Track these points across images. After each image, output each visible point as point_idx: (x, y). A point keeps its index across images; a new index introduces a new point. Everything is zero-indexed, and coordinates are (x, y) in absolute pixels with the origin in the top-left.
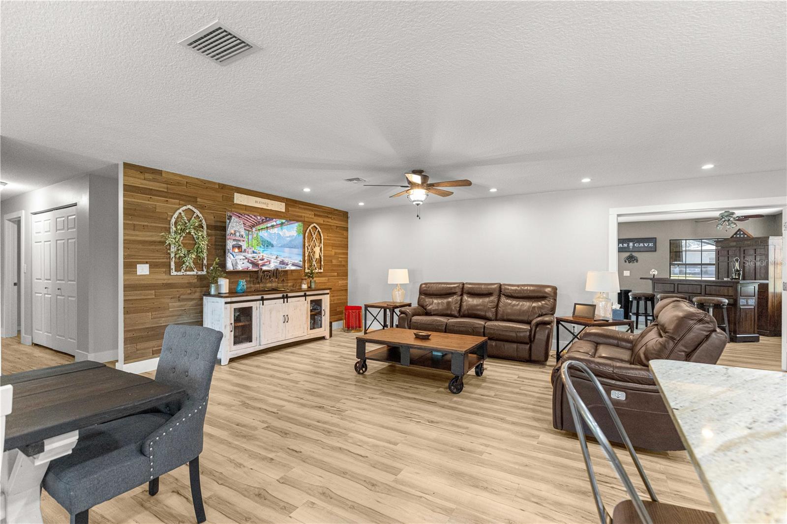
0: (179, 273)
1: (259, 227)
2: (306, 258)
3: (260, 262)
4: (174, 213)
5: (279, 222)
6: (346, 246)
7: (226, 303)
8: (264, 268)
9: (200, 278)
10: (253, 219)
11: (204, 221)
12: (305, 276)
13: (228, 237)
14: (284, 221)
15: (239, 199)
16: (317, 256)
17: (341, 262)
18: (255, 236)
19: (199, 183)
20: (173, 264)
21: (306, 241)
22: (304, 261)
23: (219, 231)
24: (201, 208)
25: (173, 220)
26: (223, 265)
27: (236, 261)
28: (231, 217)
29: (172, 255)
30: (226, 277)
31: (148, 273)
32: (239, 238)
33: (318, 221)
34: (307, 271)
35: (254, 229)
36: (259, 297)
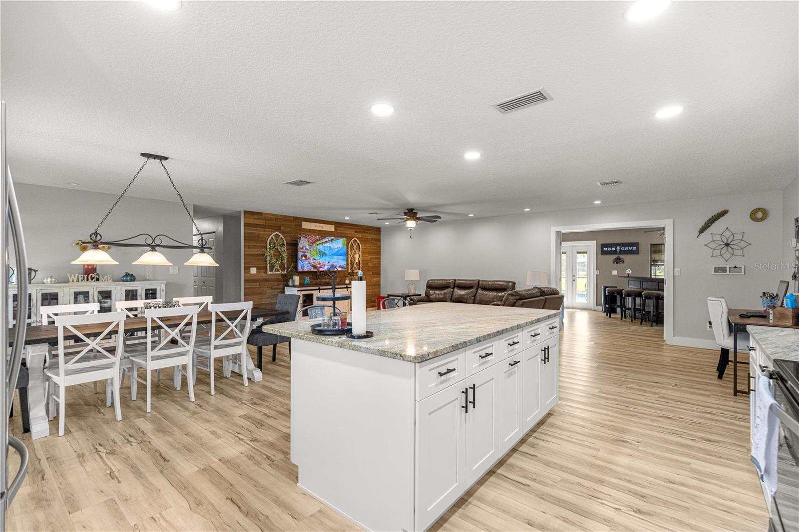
0: (272, 273)
1: (317, 243)
2: (349, 262)
3: (318, 266)
4: (269, 237)
5: (330, 239)
6: (379, 253)
7: (298, 291)
8: (321, 269)
9: (283, 275)
10: (313, 238)
11: (285, 241)
12: (348, 274)
13: (299, 250)
14: (333, 238)
15: (306, 225)
16: (357, 261)
17: (375, 264)
18: (315, 249)
19: (283, 218)
20: (268, 267)
21: (349, 251)
22: (348, 264)
23: (294, 246)
24: (283, 233)
25: (268, 242)
26: (296, 267)
27: (304, 265)
28: (300, 237)
29: (268, 262)
30: (297, 275)
31: (256, 273)
32: (305, 251)
33: (357, 236)
34: (350, 271)
35: (314, 244)
36: (317, 288)
